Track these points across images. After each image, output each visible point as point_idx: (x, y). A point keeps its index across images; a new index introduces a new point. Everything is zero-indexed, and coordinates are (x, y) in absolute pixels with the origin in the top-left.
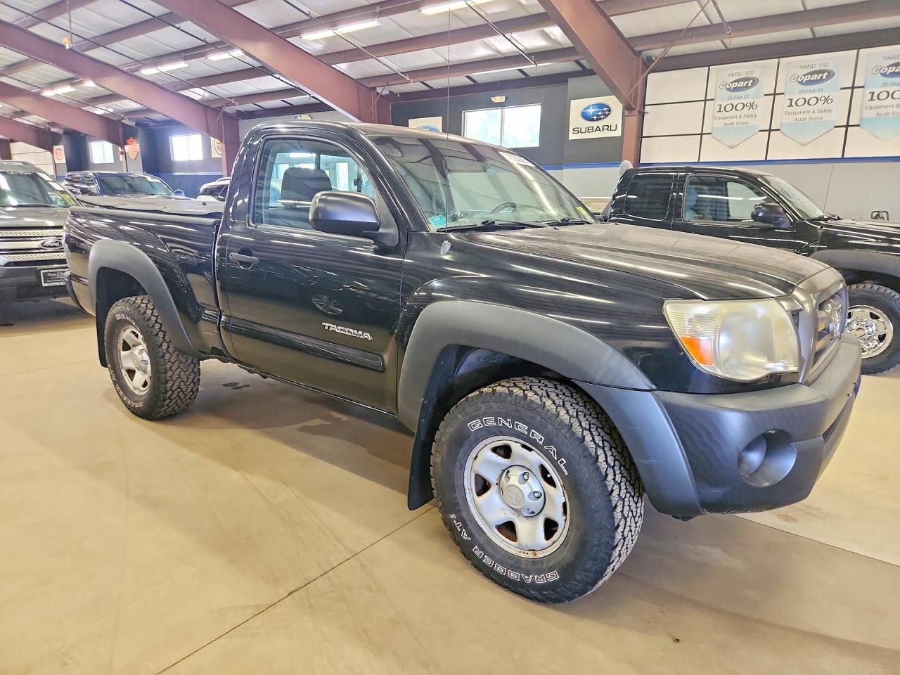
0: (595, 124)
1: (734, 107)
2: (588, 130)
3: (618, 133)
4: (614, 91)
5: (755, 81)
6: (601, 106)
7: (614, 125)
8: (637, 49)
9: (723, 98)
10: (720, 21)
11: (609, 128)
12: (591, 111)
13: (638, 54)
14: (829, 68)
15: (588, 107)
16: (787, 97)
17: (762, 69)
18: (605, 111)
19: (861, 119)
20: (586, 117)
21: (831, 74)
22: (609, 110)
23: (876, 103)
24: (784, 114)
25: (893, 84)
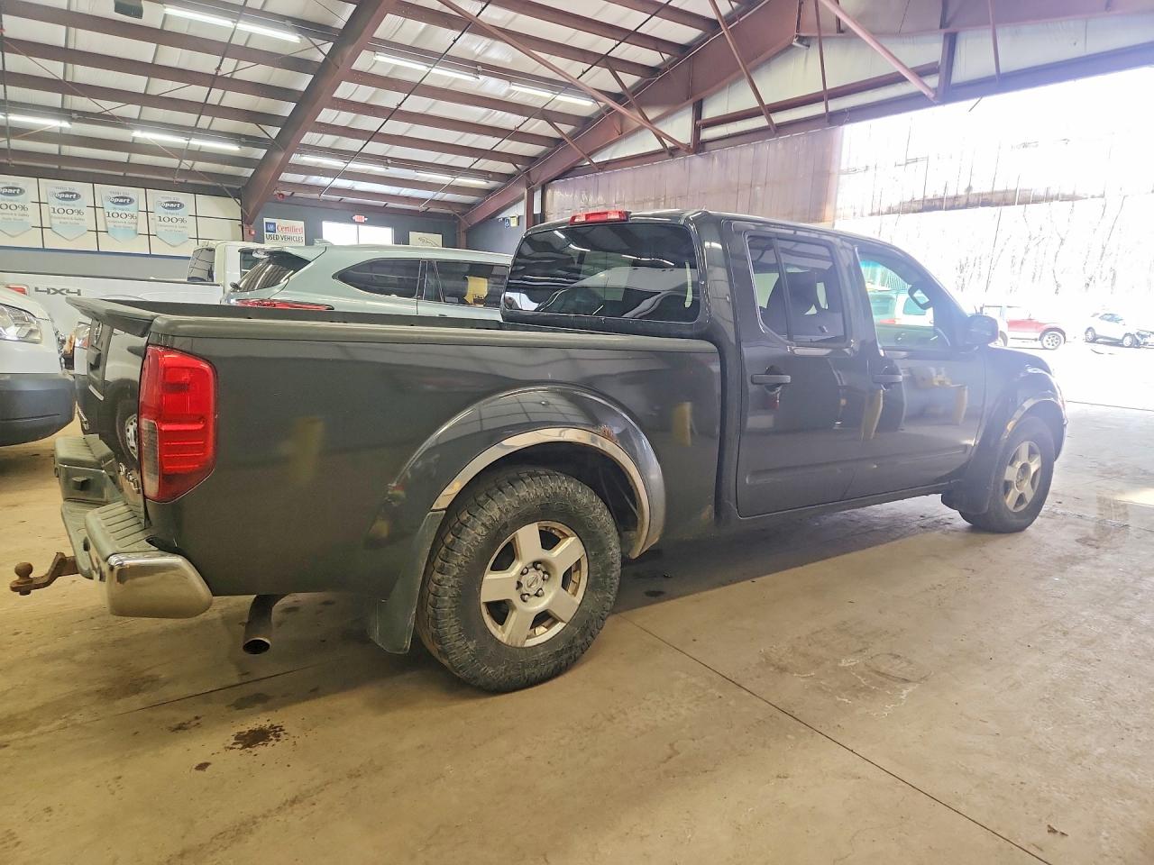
1: (8, 207)
5: (21, 191)
21: (77, 196)
24: (51, 217)
25: (120, 209)
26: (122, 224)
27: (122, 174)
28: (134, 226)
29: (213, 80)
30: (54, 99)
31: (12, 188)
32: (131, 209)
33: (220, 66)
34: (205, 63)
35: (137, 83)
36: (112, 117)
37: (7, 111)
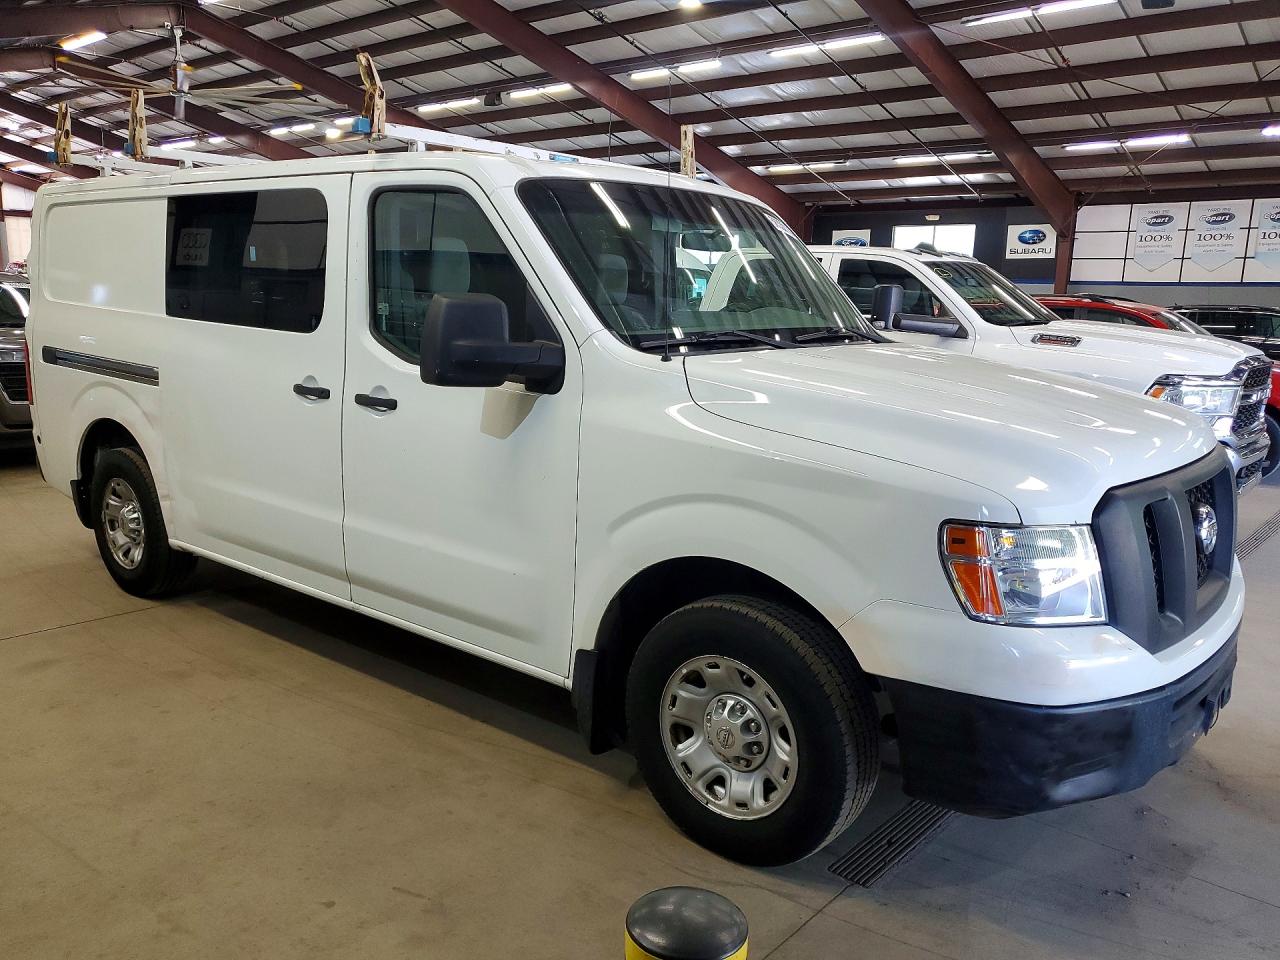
0: (1031, 247)
1: (1153, 238)
2: (1024, 251)
3: (1052, 256)
4: (1048, 220)
5: (1171, 219)
6: (1036, 232)
7: (1048, 249)
8: (1071, 189)
9: (1145, 230)
10: (1139, 174)
11: (1044, 250)
12: (1027, 235)
13: (1071, 193)
15: (1026, 232)
16: (1197, 233)
17: (1176, 209)
18: (1039, 237)
19: (1256, 253)
20: (1022, 239)
21: (1232, 217)
22: (1045, 236)
23: (1268, 240)
24: (1195, 245)
30: (1168, 113)
31: (1162, 217)
35: (1243, 72)
36: (1225, 118)
37: (1118, 138)
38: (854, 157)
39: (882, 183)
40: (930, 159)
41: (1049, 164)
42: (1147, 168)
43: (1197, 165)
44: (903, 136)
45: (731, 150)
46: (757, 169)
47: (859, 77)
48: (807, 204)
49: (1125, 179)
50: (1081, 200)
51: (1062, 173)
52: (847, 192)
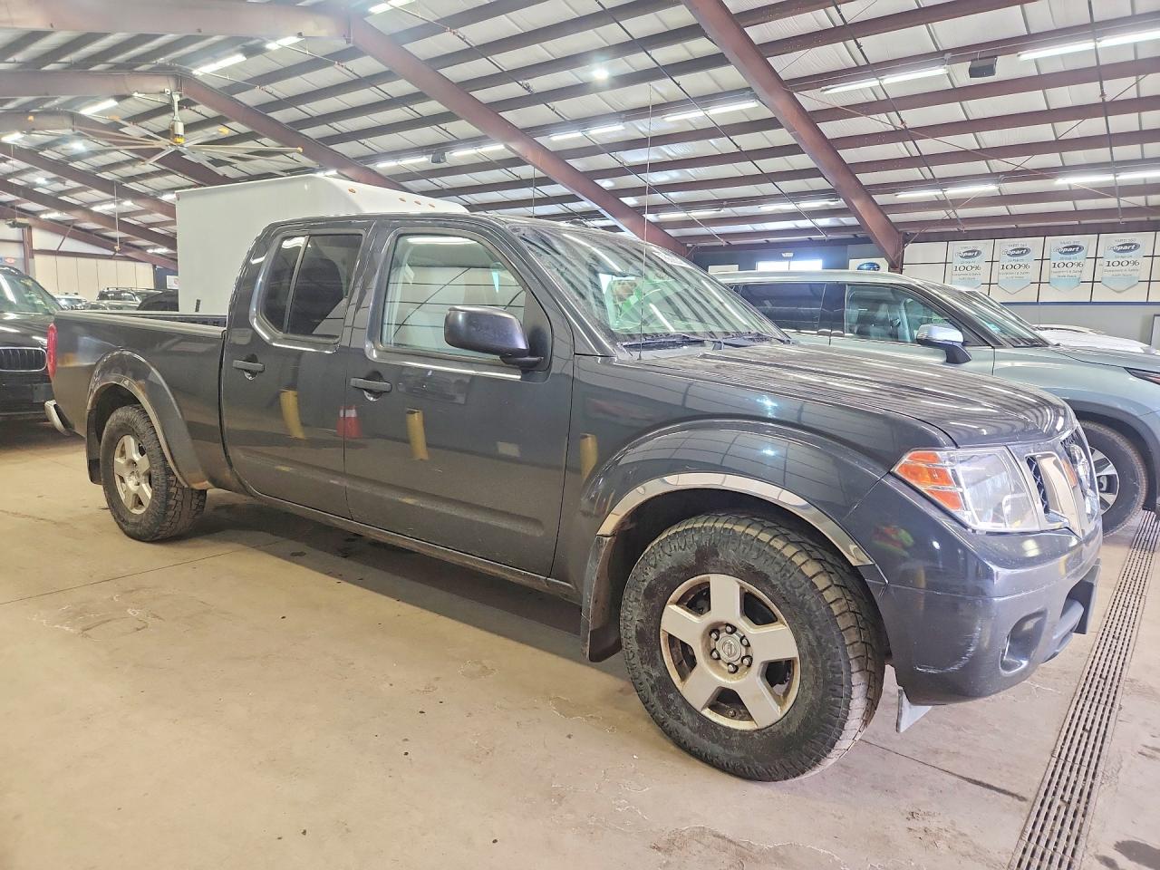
1: (965, 268)
4: (882, 254)
5: (979, 253)
6: (872, 264)
8: (900, 230)
9: (958, 262)
10: (955, 217)
12: (865, 268)
13: (900, 233)
14: (1027, 247)
15: (864, 264)
16: (1001, 263)
17: (983, 246)
18: (874, 268)
19: (1048, 279)
21: (1027, 251)
22: (879, 267)
23: (1057, 269)
24: (999, 273)
25: (1067, 259)
26: (1066, 274)
27: (1077, 222)
28: (1078, 275)
29: (1105, 108)
30: (980, 167)
31: (972, 251)
32: (1079, 257)
33: (1103, 92)
34: (1087, 93)
35: (1043, 132)
36: (1027, 171)
37: (941, 188)
38: (726, 206)
39: (747, 227)
40: (788, 207)
41: (883, 209)
42: (963, 213)
43: (1001, 210)
44: (768, 188)
45: (630, 201)
46: (650, 217)
47: (736, 138)
48: (688, 245)
49: (943, 222)
50: (907, 239)
51: (894, 217)
52: (722, 235)
